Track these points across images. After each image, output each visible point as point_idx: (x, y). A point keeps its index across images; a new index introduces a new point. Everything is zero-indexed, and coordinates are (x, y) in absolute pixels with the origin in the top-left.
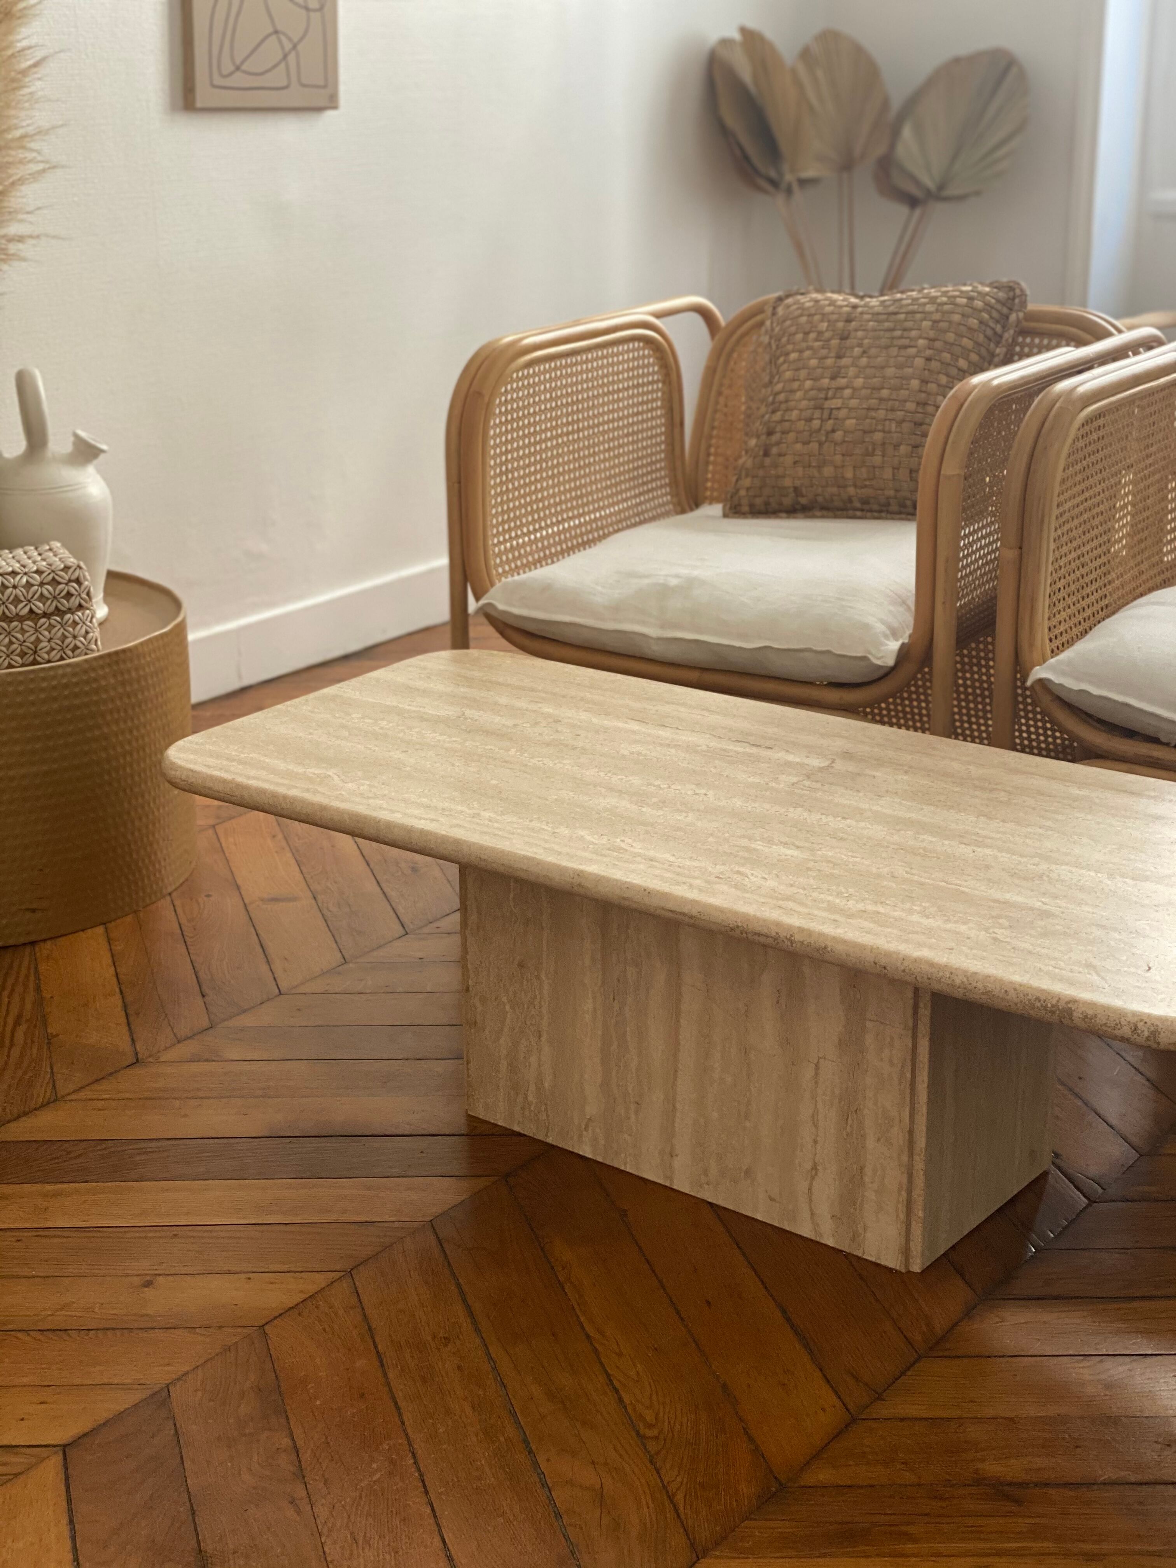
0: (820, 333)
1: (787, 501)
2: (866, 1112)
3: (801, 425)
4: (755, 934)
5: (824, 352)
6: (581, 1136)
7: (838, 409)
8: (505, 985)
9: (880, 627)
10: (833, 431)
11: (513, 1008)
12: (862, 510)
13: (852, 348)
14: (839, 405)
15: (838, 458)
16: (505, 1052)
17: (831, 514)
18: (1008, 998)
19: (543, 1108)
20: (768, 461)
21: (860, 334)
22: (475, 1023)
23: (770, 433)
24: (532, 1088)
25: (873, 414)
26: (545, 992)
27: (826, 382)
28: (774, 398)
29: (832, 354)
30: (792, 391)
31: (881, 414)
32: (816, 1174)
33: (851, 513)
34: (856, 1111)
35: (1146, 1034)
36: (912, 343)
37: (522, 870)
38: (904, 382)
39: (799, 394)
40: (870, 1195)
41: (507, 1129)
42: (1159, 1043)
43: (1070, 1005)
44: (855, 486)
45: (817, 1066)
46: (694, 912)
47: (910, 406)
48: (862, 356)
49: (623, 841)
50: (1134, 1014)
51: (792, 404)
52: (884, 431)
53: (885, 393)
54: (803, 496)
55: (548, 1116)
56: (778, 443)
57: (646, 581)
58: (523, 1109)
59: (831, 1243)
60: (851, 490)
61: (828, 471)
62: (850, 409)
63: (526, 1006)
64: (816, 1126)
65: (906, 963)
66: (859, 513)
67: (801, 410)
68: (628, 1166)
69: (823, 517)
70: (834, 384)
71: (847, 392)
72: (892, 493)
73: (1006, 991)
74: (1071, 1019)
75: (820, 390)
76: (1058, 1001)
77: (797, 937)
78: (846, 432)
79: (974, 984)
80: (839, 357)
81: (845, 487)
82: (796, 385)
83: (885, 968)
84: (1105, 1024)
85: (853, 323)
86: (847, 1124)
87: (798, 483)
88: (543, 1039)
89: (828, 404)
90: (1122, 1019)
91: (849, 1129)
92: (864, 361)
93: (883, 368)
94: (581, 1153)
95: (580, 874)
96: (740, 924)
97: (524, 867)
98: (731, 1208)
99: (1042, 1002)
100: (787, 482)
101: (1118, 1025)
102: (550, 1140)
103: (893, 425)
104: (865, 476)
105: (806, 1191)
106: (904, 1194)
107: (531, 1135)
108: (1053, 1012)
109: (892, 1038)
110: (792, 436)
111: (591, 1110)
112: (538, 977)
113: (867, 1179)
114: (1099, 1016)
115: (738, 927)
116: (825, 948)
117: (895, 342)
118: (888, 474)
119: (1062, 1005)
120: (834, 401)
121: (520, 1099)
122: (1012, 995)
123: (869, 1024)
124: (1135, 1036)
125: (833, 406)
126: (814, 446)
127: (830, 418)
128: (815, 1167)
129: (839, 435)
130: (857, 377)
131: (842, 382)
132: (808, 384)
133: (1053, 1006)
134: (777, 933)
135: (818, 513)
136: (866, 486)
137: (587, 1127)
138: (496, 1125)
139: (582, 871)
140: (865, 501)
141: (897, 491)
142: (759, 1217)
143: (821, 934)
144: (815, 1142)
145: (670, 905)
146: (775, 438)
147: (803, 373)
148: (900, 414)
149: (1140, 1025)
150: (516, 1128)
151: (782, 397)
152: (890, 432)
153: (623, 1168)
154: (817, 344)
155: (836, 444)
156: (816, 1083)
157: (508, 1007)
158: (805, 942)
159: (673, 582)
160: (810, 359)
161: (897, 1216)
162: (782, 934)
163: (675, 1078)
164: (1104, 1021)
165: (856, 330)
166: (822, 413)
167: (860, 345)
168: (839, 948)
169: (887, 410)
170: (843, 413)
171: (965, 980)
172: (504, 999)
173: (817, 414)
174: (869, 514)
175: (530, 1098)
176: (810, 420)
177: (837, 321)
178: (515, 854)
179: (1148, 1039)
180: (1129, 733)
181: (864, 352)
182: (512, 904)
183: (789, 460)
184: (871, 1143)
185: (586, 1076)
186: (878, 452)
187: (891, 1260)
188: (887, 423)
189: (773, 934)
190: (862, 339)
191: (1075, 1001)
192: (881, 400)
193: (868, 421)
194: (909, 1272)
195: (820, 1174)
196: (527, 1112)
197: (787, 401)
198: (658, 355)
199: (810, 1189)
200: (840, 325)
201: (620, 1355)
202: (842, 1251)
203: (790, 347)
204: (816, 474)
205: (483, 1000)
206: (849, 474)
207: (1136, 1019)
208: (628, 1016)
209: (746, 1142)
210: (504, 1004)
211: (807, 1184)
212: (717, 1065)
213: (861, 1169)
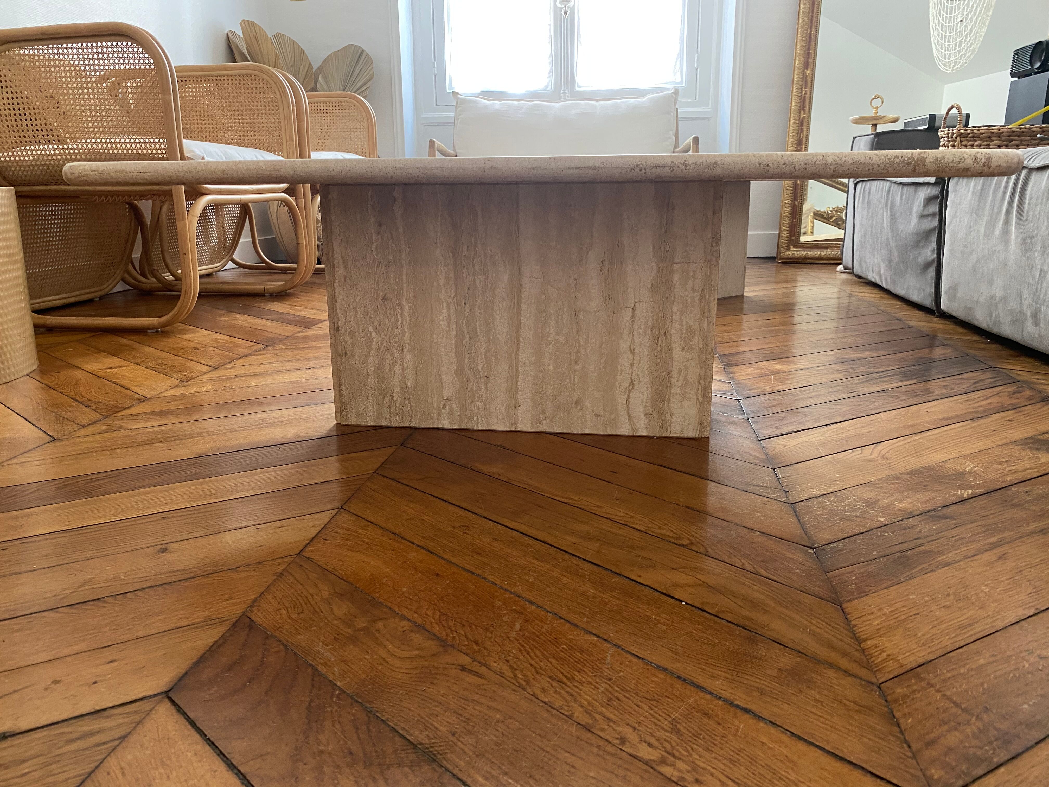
2: (673, 331)
6: (439, 414)
8: (370, 318)
11: (379, 334)
16: (372, 369)
19: (407, 402)
22: (346, 354)
24: (398, 389)
26: (406, 314)
32: (633, 388)
34: (665, 333)
40: (676, 390)
55: (411, 407)
58: (389, 408)
59: (644, 433)
63: (390, 329)
64: (633, 353)
68: (480, 425)
74: (924, 165)
86: (657, 344)
88: (405, 350)
91: (659, 348)
94: (440, 426)
98: (565, 431)
102: (414, 424)
105: (625, 402)
107: (397, 425)
108: (909, 164)
109: (694, 272)
111: (447, 393)
112: (400, 305)
113: (673, 380)
114: (946, 157)
119: (914, 158)
121: (386, 401)
123: (676, 269)
124: (976, 164)
133: (909, 159)
137: (445, 405)
142: (587, 431)
144: (632, 365)
149: (978, 158)
150: (384, 423)
153: (475, 427)
156: (633, 321)
157: (374, 334)
158: (698, 162)
161: (698, 399)
163: (518, 349)
164: (951, 160)
172: (371, 329)
175: (396, 398)
182: (374, 253)
184: (677, 354)
185: (443, 369)
187: (691, 432)
195: (636, 387)
196: (393, 409)
199: (628, 400)
202: (653, 437)
205: (352, 334)
208: (477, 314)
209: (576, 380)
210: (371, 333)
211: (625, 397)
212: (552, 331)
213: (669, 374)
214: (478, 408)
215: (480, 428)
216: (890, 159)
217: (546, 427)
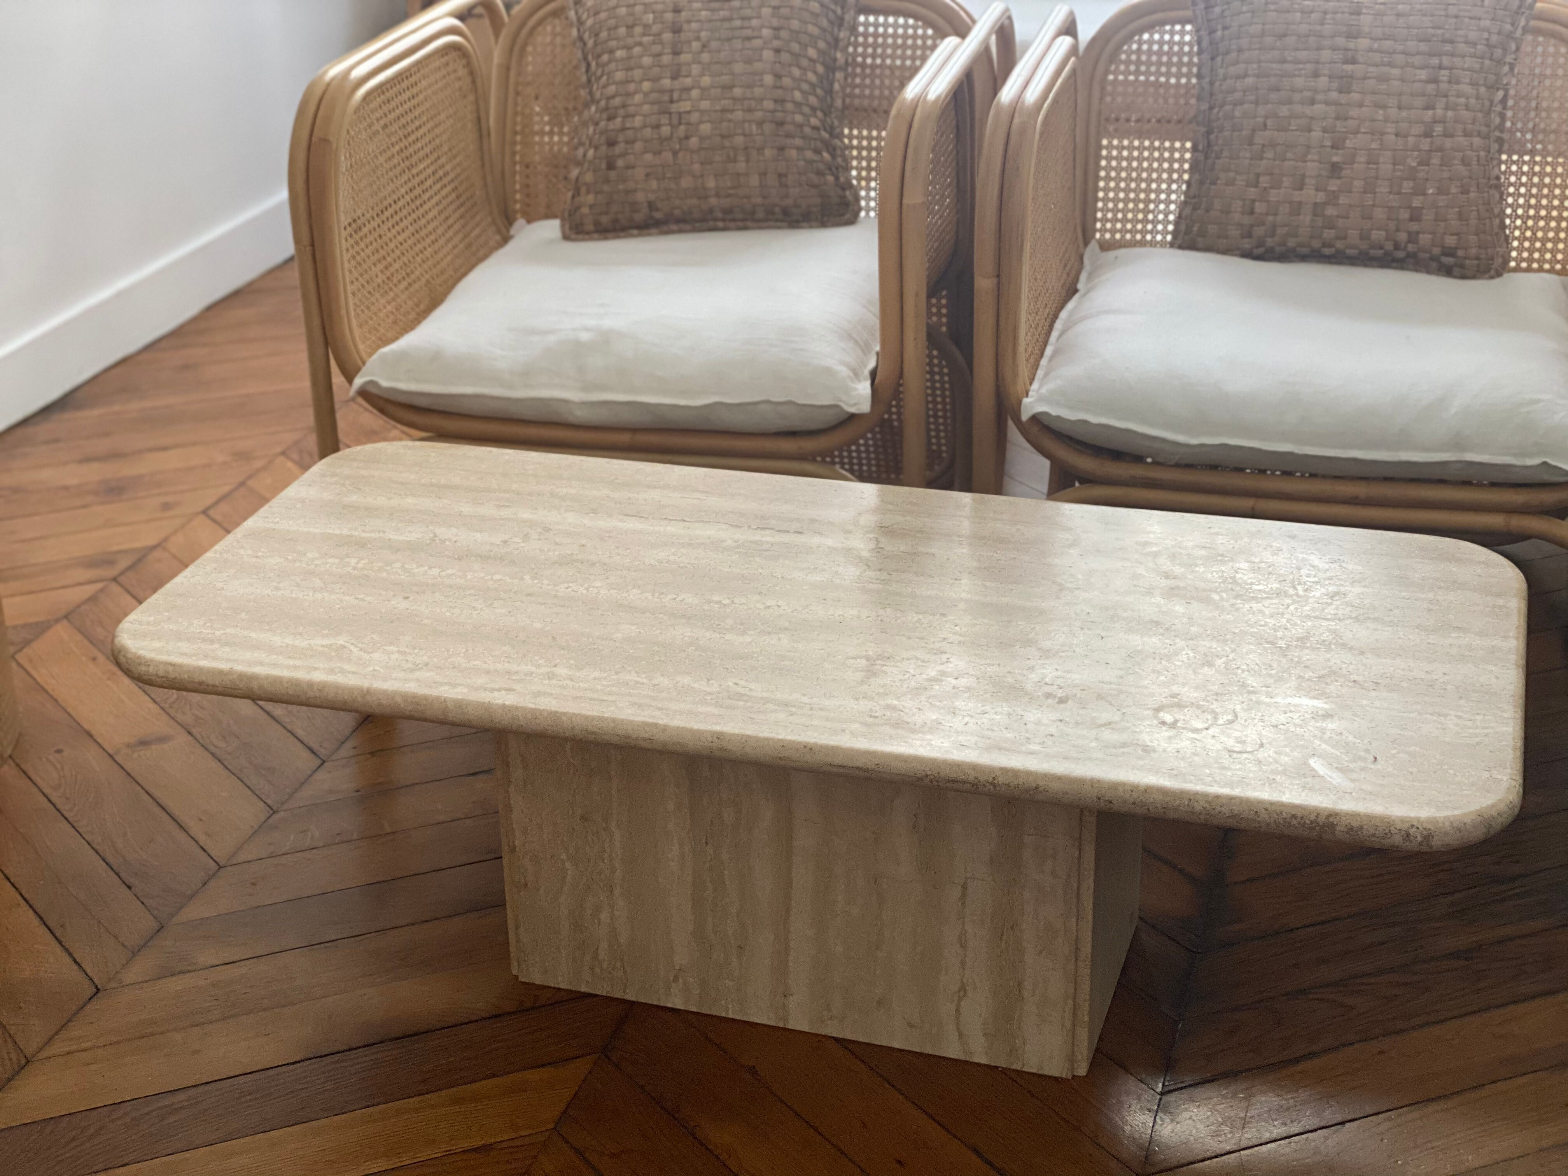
0: (646, 26)
1: (639, 217)
2: (1024, 926)
3: (648, 132)
4: (949, 781)
5: (657, 48)
6: (668, 988)
7: (689, 112)
8: (563, 841)
9: (844, 371)
10: (687, 138)
11: (575, 865)
12: (723, 220)
13: (689, 42)
14: (688, 109)
15: (696, 167)
16: (566, 911)
17: (688, 227)
18: (1259, 819)
19: (618, 964)
20: (613, 174)
21: (694, 26)
22: (522, 886)
23: (611, 144)
24: (604, 945)
25: (729, 116)
26: (617, 844)
27: (667, 82)
28: (607, 104)
29: (668, 50)
30: (629, 95)
31: (739, 115)
32: (965, 994)
33: (711, 224)
34: (1012, 928)
35: (1419, 839)
36: (756, 34)
37: (645, 739)
38: (756, 78)
39: (638, 98)
40: (1030, 1008)
41: (571, 991)
42: (1431, 847)
43: (1331, 820)
44: (718, 195)
45: (964, 887)
46: (870, 766)
47: (769, 105)
48: (702, 52)
49: (736, 684)
50: (1403, 820)
51: (631, 109)
52: (744, 135)
53: (737, 92)
54: (657, 210)
55: (625, 972)
56: (623, 155)
57: (551, 339)
58: (592, 968)
59: (983, 1060)
60: (713, 201)
61: (686, 182)
62: (702, 112)
63: (592, 861)
64: (963, 946)
65: (1135, 795)
66: (720, 224)
67: (645, 116)
68: (728, 1012)
69: (680, 231)
70: (677, 84)
71: (695, 93)
72: (759, 200)
73: (1256, 812)
74: (1333, 833)
75: (662, 91)
76: (1317, 817)
77: (1001, 780)
78: (702, 139)
79: (1219, 809)
80: (676, 53)
81: (706, 197)
82: (632, 87)
83: (1110, 802)
84: (1374, 835)
85: (683, 14)
86: (1001, 939)
87: (652, 197)
88: (616, 893)
89: (674, 108)
90: (1392, 828)
91: (1004, 945)
92: (705, 57)
93: (730, 63)
94: (669, 1005)
95: (719, 736)
96: (929, 773)
97: (647, 736)
98: (861, 1040)
99: (1299, 819)
100: (640, 197)
101: (1388, 834)
102: (627, 997)
103: (754, 127)
104: (729, 184)
105: (952, 1013)
106: (1070, 1002)
107: (603, 994)
108: (1313, 829)
109: (1055, 850)
110: (638, 146)
111: (681, 959)
112: (607, 829)
113: (1026, 994)
114: (1365, 827)
115: (927, 776)
116: (1037, 788)
117: (737, 33)
118: (754, 180)
119: (1322, 819)
120: (682, 103)
121: (588, 958)
122: (1264, 816)
123: (1027, 840)
124: (1407, 843)
125: (682, 110)
126: (668, 156)
127: (680, 124)
128: (963, 988)
129: (694, 141)
130: (702, 75)
131: (688, 81)
132: (646, 86)
133: (1312, 822)
134: (976, 778)
135: (674, 227)
136: (730, 195)
137: (676, 978)
138: (560, 989)
139: (722, 733)
140: (728, 211)
141: (765, 197)
142: (896, 1045)
143: (1028, 772)
144: (963, 963)
145: (838, 760)
146: (618, 149)
147: (637, 74)
148: (759, 115)
149: (1412, 831)
151: (617, 101)
152: (751, 135)
153: (723, 1015)
154: (646, 39)
155: (692, 152)
156: (963, 903)
157: (568, 865)
158: (1012, 784)
159: (585, 336)
160: (641, 56)
161: (1062, 1025)
162: (982, 779)
163: (788, 916)
164: (1372, 832)
165: (689, 22)
166: (670, 119)
167: (698, 39)
168: (1055, 786)
169: (743, 110)
170: (695, 117)
171: (1208, 805)
172: (563, 856)
173: (664, 120)
174: (732, 224)
175: (602, 955)
176: (658, 126)
177: (664, 12)
178: (631, 722)
179: (1420, 844)
180: (1117, 455)
181: (704, 46)
183: (639, 173)
184: (1031, 957)
185: (673, 926)
186: (741, 158)
187: (1055, 1068)
188: (746, 125)
189: (971, 778)
190: (699, 31)
191: (1335, 814)
192: (734, 99)
193: (725, 124)
194: (1074, 1077)
195: (969, 996)
196: (598, 971)
197: (624, 106)
198: (464, 62)
199: (958, 1011)
200: (669, 16)
202: (997, 1067)
203: (613, 43)
204: (673, 186)
205: (533, 860)
206: (711, 183)
207: (1406, 826)
208: (725, 856)
209: (878, 972)
210: (563, 862)
211: (953, 1006)
212: (840, 898)
213: (1019, 984)
214: (727, 987)
215: (731, 1016)
216: (1284, 819)
217: (832, 1029)
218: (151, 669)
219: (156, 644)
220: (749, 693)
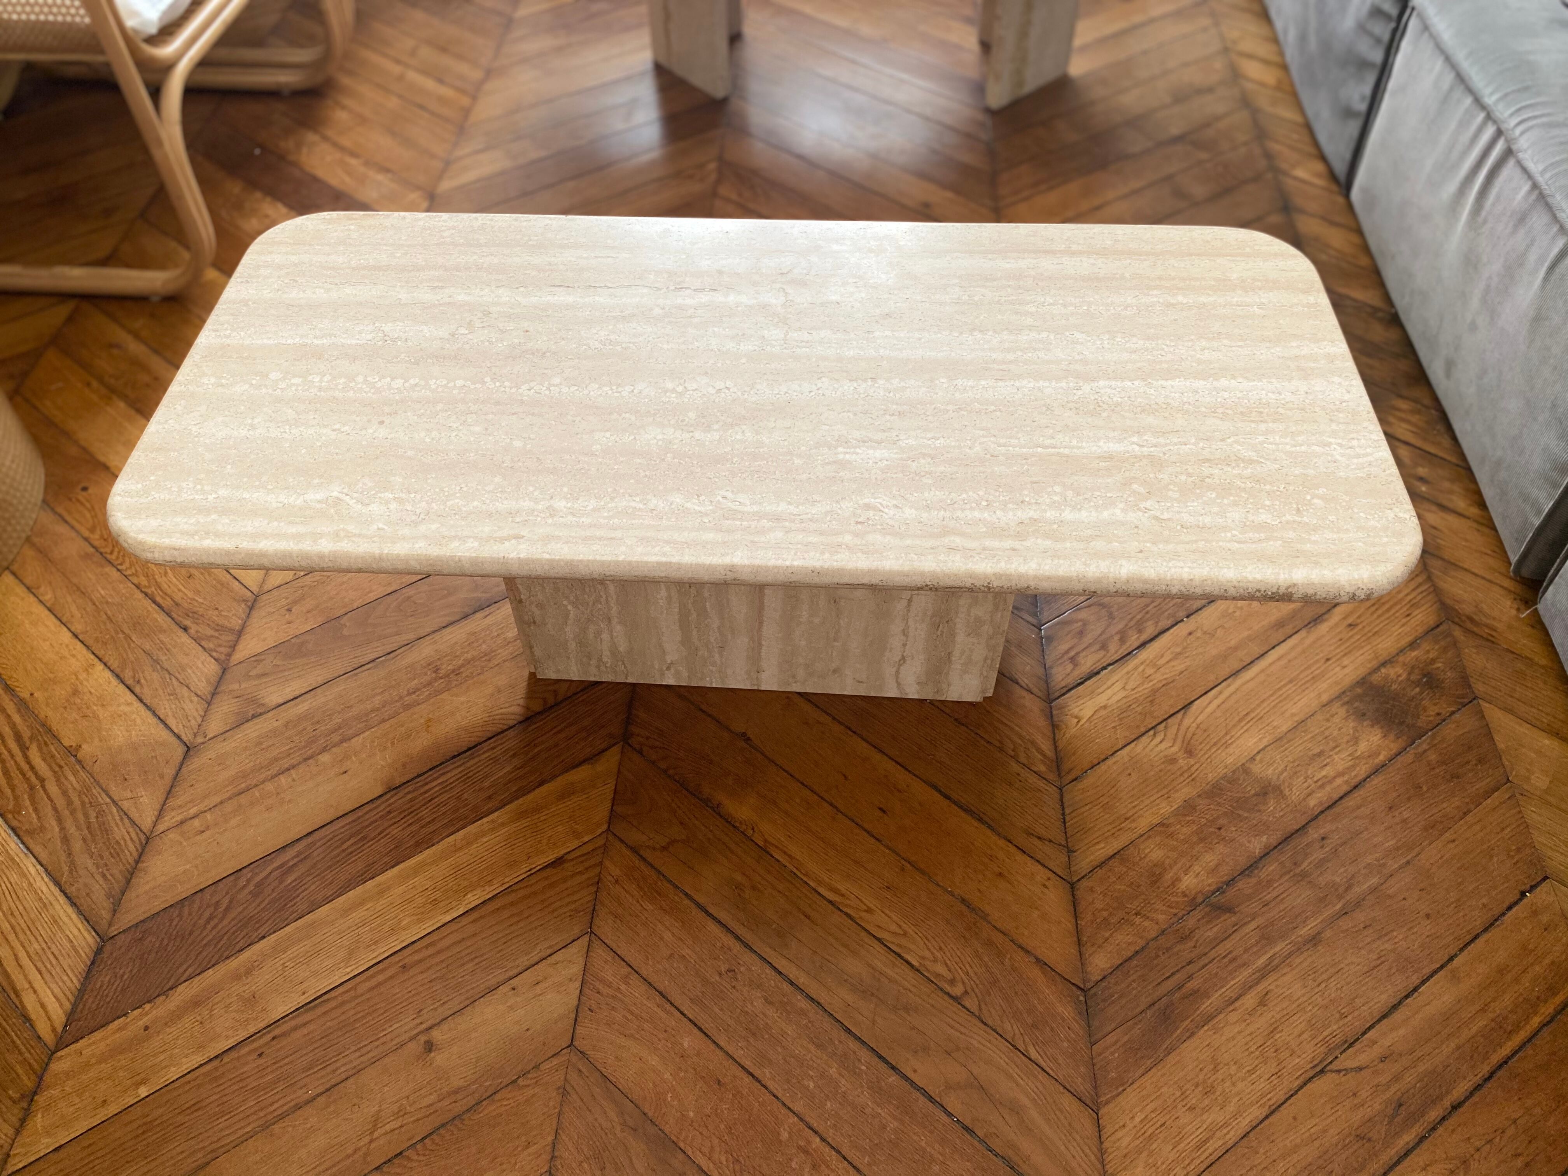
2: (958, 620)
6: (663, 674)
11: (576, 607)
16: (572, 636)
19: (620, 663)
22: (534, 622)
24: (607, 653)
26: (610, 590)
32: (904, 662)
34: (947, 622)
40: (956, 666)
41: (583, 681)
45: (910, 600)
55: (626, 667)
58: (598, 667)
59: (915, 697)
63: (591, 604)
64: (906, 636)
65: (1118, 586)
76: (1278, 589)
77: (996, 584)
79: (1192, 590)
84: (1325, 598)
86: (937, 629)
88: (614, 622)
90: (1341, 592)
94: (664, 684)
95: (731, 568)
96: (931, 583)
98: (819, 692)
99: (1258, 593)
102: (630, 681)
105: (893, 673)
106: (987, 659)
107: (610, 681)
108: (1275, 598)
111: (672, 657)
113: (954, 658)
114: (1318, 593)
116: (1029, 587)
119: (1282, 590)
121: (594, 662)
122: (1229, 593)
124: (1352, 600)
133: (1270, 594)
137: (669, 668)
142: (845, 693)
143: (1020, 576)
144: (904, 645)
150: (592, 679)
156: (910, 610)
157: (570, 607)
158: (1005, 587)
161: (979, 672)
162: (980, 583)
163: (760, 627)
164: (1324, 596)
171: (1183, 588)
172: (565, 603)
175: (605, 659)
179: (1362, 600)
185: (664, 638)
187: (972, 698)
191: (1293, 585)
194: (984, 699)
195: (908, 662)
196: (602, 668)
199: (897, 671)
201: (869, 911)
202: (925, 700)
205: (541, 606)
209: (834, 654)
210: (566, 606)
211: (894, 669)
212: (804, 613)
213: (949, 653)
214: (712, 671)
215: (714, 686)
217: (797, 689)
218: (156, 555)
219: (154, 523)
220: (740, 508)
